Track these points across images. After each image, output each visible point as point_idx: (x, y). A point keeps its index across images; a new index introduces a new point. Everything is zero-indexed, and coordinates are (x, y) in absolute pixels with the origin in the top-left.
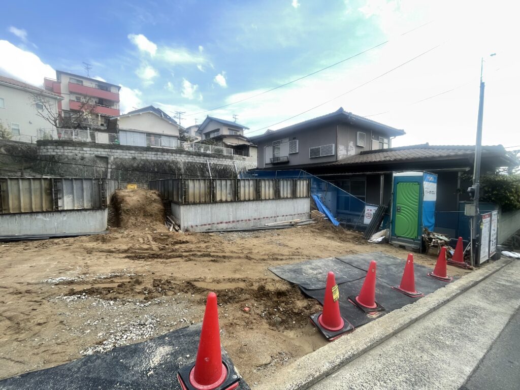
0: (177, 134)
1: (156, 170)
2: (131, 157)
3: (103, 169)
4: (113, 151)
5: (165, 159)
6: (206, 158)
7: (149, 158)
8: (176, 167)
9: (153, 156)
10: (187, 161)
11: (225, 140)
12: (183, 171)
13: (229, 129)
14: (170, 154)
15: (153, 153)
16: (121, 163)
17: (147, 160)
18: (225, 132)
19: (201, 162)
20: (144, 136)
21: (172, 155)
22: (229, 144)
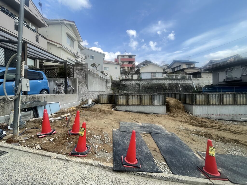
0: (162, 71)
1: (156, 88)
2: (147, 83)
3: (138, 88)
4: (141, 81)
5: (160, 83)
6: (178, 81)
7: (154, 83)
8: (165, 86)
9: (155, 82)
10: (169, 83)
11: (185, 71)
12: (167, 87)
13: (186, 65)
14: (162, 81)
15: (155, 81)
16: (144, 86)
17: (153, 84)
18: (184, 66)
19: (176, 83)
20: (150, 74)
21: (163, 81)
22: (188, 72)
